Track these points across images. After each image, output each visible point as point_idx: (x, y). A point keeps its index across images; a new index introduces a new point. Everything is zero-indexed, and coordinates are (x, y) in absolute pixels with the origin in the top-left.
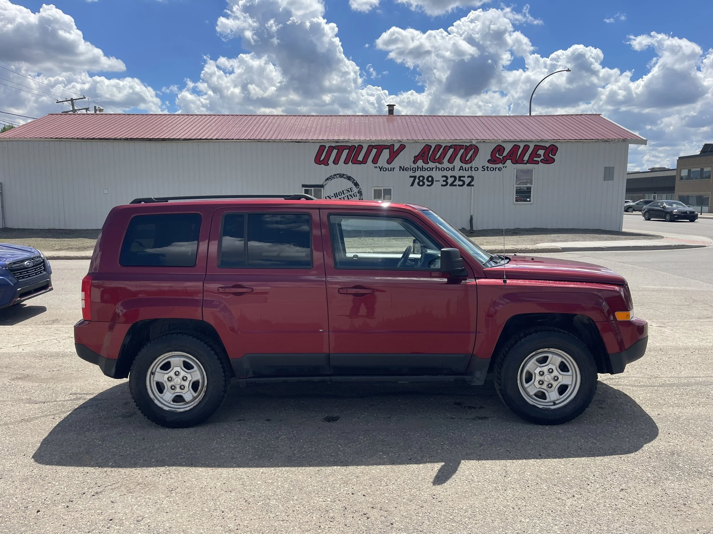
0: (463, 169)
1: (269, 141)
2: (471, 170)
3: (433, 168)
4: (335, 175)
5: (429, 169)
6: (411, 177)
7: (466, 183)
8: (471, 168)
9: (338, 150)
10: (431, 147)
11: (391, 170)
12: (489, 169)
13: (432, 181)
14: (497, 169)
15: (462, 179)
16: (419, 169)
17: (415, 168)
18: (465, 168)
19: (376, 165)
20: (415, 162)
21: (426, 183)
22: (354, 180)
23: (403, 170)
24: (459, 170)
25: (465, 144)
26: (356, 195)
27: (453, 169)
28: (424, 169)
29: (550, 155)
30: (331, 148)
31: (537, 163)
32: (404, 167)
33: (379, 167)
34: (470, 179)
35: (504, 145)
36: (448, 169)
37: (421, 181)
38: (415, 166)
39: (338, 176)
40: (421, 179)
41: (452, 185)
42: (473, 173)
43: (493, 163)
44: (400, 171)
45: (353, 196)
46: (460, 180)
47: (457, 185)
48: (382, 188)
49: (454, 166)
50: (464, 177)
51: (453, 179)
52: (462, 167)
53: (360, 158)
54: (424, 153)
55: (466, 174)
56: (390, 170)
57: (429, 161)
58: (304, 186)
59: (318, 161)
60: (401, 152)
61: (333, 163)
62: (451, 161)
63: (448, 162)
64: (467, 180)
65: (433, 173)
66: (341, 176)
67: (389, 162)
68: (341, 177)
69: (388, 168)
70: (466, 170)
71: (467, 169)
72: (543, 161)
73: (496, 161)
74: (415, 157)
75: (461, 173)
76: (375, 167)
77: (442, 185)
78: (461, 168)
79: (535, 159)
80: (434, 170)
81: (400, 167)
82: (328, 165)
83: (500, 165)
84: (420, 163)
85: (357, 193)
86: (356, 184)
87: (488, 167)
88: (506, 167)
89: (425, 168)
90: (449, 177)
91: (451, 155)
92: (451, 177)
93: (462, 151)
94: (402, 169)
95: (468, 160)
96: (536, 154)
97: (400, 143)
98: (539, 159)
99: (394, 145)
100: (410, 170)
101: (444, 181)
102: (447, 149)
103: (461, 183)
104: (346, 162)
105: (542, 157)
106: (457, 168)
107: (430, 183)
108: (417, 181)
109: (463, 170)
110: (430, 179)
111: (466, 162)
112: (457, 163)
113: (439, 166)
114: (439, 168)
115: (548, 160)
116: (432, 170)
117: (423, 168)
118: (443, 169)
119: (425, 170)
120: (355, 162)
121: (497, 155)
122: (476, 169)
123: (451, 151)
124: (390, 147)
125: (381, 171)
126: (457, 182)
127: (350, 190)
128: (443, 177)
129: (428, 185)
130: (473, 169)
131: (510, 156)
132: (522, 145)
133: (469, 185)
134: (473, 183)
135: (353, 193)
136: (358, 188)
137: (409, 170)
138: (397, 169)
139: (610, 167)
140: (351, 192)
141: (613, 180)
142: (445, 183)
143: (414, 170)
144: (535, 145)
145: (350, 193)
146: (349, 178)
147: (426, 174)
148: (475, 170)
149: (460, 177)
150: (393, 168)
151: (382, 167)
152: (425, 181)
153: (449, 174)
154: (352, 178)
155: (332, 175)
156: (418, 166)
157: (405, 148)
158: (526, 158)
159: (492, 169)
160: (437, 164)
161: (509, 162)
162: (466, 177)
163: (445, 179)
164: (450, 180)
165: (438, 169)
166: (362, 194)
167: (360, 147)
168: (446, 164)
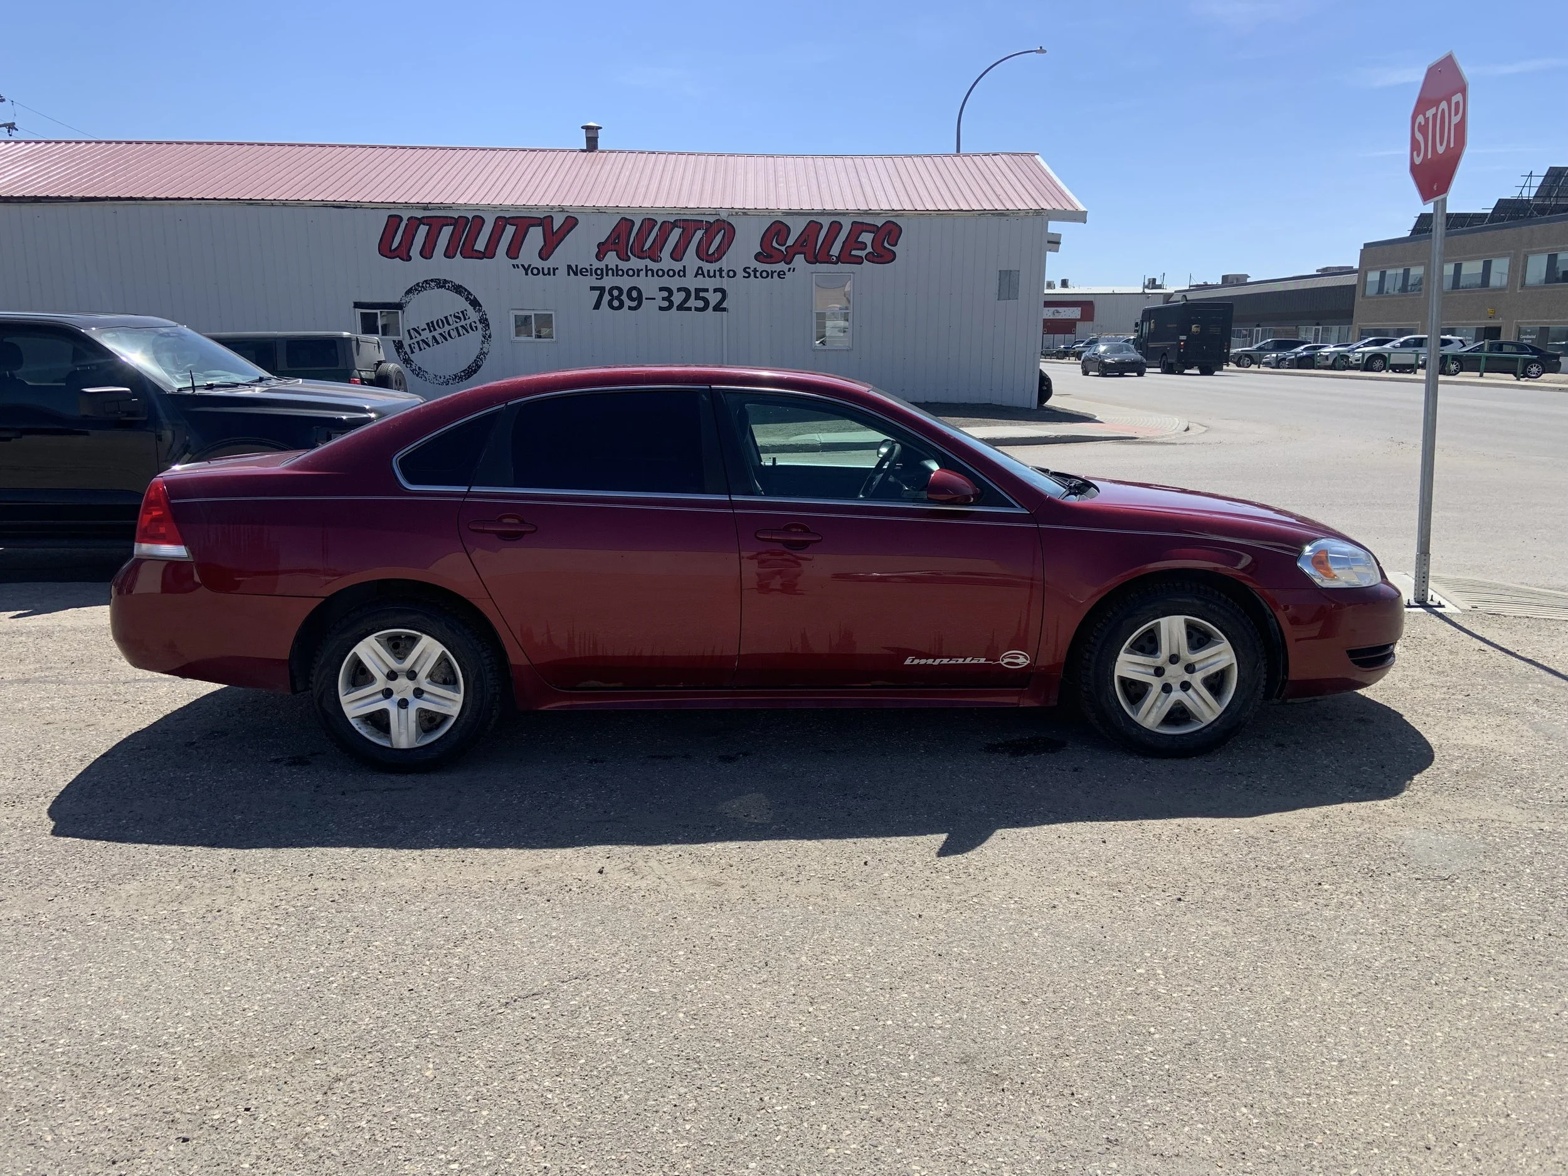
0: (703, 274)
1: (272, 205)
2: (721, 276)
3: (639, 271)
4: (426, 281)
5: (631, 273)
6: (593, 288)
7: (712, 304)
8: (721, 270)
9: (430, 225)
10: (633, 223)
11: (549, 274)
12: (758, 274)
13: (638, 298)
14: (775, 275)
15: (702, 294)
16: (610, 272)
17: (602, 270)
18: (709, 271)
19: (515, 262)
20: (600, 256)
21: (628, 303)
22: (469, 293)
23: (576, 274)
24: (696, 276)
25: (705, 218)
26: (476, 327)
27: (683, 273)
28: (620, 273)
29: (886, 244)
30: (415, 223)
31: (858, 261)
32: (577, 266)
33: (523, 266)
34: (719, 295)
35: (787, 221)
36: (671, 273)
37: (615, 299)
38: (602, 265)
39: (433, 284)
40: (616, 293)
41: (679, 308)
42: (724, 283)
43: (769, 260)
44: (569, 274)
45: (469, 330)
46: (697, 298)
47: (693, 309)
48: (532, 313)
49: (684, 267)
50: (706, 290)
51: (683, 295)
52: (700, 268)
53: (480, 245)
54: (618, 237)
55: (710, 284)
56: (546, 272)
57: (629, 254)
58: (357, 305)
59: (386, 249)
60: (569, 232)
61: (421, 254)
62: (677, 254)
63: (672, 257)
64: (714, 298)
65: (640, 282)
66: (441, 284)
67: (544, 254)
68: (441, 287)
69: (543, 268)
70: (709, 276)
71: (712, 274)
72: (871, 258)
73: (771, 257)
74: (599, 245)
75: (701, 282)
76: (513, 265)
77: (661, 309)
78: (700, 272)
79: (854, 252)
80: (643, 273)
81: (569, 267)
82: (409, 259)
83: (782, 266)
84: (611, 259)
85: (478, 322)
86: (475, 303)
87: (755, 271)
88: (793, 271)
89: (622, 270)
90: (675, 291)
91: (677, 242)
92: (679, 290)
93: (699, 234)
94: (572, 270)
95: (714, 252)
96: (856, 241)
97: (566, 215)
98: (863, 253)
99: (552, 217)
100: (591, 275)
101: (664, 299)
102: (667, 227)
103: (701, 304)
104: (449, 254)
105: (869, 249)
106: (691, 272)
107: (634, 304)
108: (606, 297)
109: (704, 277)
110: (634, 294)
111: (710, 259)
112: (691, 259)
113: (654, 266)
114: (652, 270)
115: (882, 256)
116: (638, 276)
117: (617, 270)
118: (660, 273)
119: (622, 275)
120: (470, 253)
121: (775, 244)
122: (731, 274)
123: (676, 233)
124: (545, 222)
125: (527, 274)
126: (692, 303)
127: (461, 315)
128: (661, 289)
129: (630, 308)
130: (724, 274)
131: (802, 245)
132: (826, 222)
133: (718, 308)
134: (724, 305)
135: (468, 322)
136: (480, 310)
137: (589, 274)
138: (563, 270)
139: (1011, 271)
140: (465, 319)
141: (1017, 299)
142: (666, 304)
143: (600, 274)
144: (854, 223)
145: (463, 323)
146: (459, 289)
147: (625, 283)
148: (729, 276)
149: (698, 291)
150: (554, 269)
151: (530, 266)
152: (624, 297)
153: (674, 283)
154: (466, 290)
155: (421, 281)
156: (607, 266)
157: (576, 224)
158: (835, 251)
159: (764, 274)
160: (648, 262)
161: (799, 259)
162: (711, 291)
163: (666, 294)
164: (678, 298)
165: (650, 273)
166: (488, 325)
167: (479, 221)
168: (666, 262)
